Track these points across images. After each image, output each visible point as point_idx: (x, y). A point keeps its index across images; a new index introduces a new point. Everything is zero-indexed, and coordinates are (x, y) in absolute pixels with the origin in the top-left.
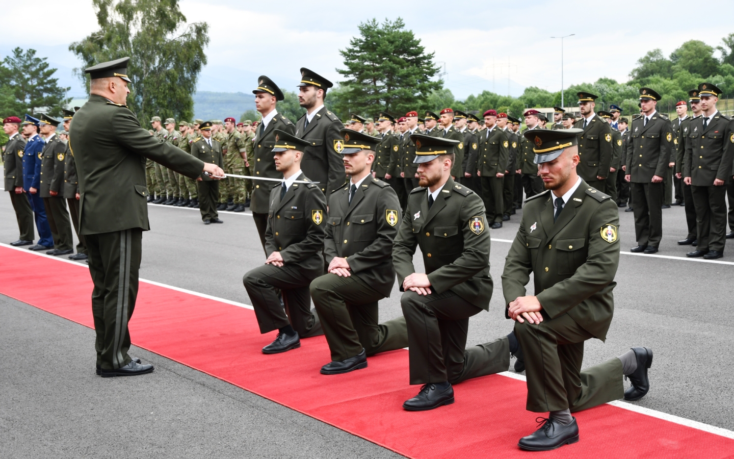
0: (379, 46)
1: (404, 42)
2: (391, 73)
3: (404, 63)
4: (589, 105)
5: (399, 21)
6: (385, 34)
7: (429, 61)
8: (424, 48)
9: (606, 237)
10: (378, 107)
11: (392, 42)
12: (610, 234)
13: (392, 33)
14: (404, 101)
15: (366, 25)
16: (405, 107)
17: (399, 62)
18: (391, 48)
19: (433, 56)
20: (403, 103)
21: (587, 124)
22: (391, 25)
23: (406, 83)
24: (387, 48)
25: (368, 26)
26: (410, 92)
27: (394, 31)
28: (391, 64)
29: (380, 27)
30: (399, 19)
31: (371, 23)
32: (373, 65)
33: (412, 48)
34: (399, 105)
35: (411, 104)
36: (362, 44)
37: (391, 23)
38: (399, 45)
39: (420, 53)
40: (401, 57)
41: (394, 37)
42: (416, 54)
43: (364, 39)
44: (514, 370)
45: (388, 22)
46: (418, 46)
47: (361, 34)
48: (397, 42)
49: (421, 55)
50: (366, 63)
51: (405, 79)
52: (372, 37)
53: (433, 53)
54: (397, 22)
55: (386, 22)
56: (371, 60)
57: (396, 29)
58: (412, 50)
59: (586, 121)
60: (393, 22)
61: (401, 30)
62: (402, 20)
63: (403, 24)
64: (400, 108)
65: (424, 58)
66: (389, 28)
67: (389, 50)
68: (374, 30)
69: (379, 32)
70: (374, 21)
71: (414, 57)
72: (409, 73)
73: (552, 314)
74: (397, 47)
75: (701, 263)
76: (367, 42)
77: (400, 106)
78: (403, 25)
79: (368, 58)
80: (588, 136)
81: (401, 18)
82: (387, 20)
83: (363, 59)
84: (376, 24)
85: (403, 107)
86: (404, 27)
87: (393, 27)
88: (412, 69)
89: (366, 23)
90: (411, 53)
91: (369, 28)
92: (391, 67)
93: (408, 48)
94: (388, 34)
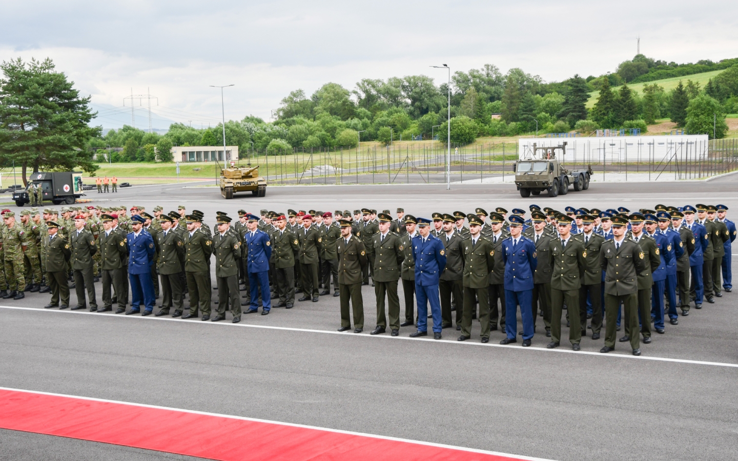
0: (28, 89)
1: (55, 85)
2: (41, 118)
3: (57, 107)
5: (48, 62)
6: (33, 75)
7: (84, 106)
8: (78, 92)
10: (29, 155)
11: (42, 85)
13: (40, 74)
14: (58, 149)
15: (10, 65)
16: (61, 155)
17: (51, 106)
18: (41, 91)
19: (89, 100)
20: (58, 151)
22: (39, 66)
23: (60, 129)
24: (38, 91)
25: (12, 66)
26: (66, 140)
27: (42, 72)
28: (42, 108)
29: (27, 68)
30: (48, 60)
31: (15, 63)
32: (20, 108)
34: (53, 152)
35: (66, 151)
36: (5, 84)
37: (38, 63)
38: (50, 88)
39: (74, 97)
40: (51, 99)
41: (43, 79)
42: (70, 98)
43: (8, 79)
45: (36, 62)
46: (71, 89)
47: (5, 74)
48: (48, 85)
49: (75, 100)
50: (12, 106)
51: (59, 125)
52: (18, 78)
53: (89, 98)
54: (46, 64)
55: (32, 62)
56: (17, 103)
57: (44, 70)
58: (64, 93)
60: (41, 62)
61: (51, 72)
62: (52, 61)
63: (52, 65)
64: (54, 156)
65: (79, 102)
66: (36, 69)
67: (39, 93)
68: (20, 71)
69: (25, 73)
70: (19, 60)
71: (66, 101)
72: (64, 119)
74: (48, 90)
76: (12, 82)
77: (54, 154)
78: (53, 67)
79: (15, 101)
81: (50, 59)
82: (34, 61)
83: (9, 102)
84: (22, 64)
85: (58, 154)
86: (54, 69)
87: (41, 68)
88: (67, 115)
89: (10, 63)
90: (62, 97)
91: (14, 68)
92: (42, 112)
93: (60, 91)
94: (36, 76)
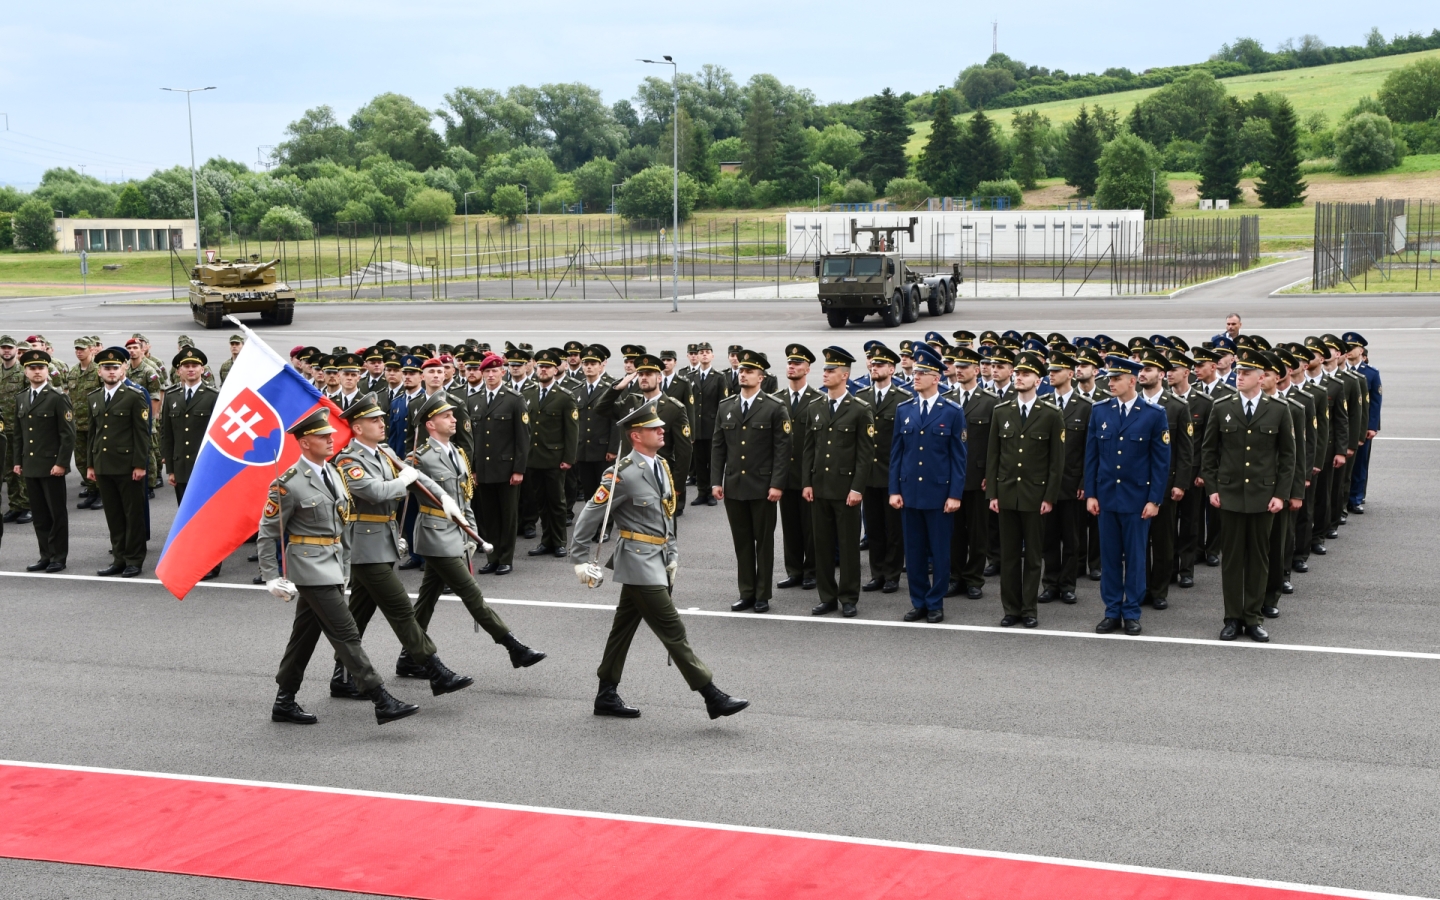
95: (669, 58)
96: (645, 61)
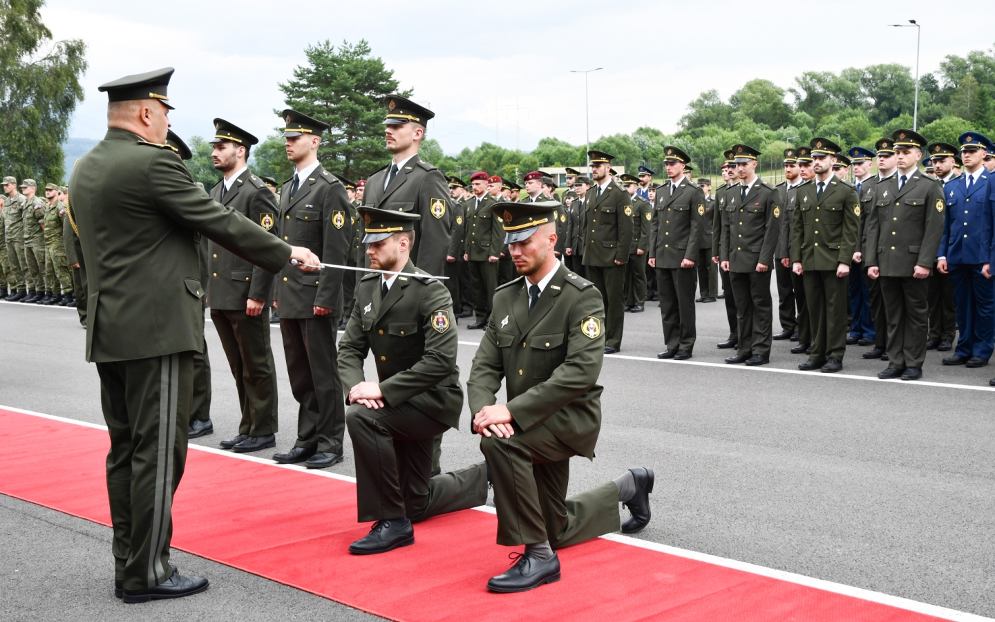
0: (336, 79)
1: (370, 74)
2: (352, 117)
3: (370, 103)
4: (603, 167)
5: (363, 45)
6: (344, 62)
8: (398, 83)
9: (587, 332)
10: (335, 165)
11: (353, 74)
12: (592, 329)
13: (353, 61)
14: (370, 157)
15: (316, 49)
16: (373, 165)
17: (364, 101)
18: (352, 81)
19: (411, 94)
20: (370, 159)
21: (602, 192)
22: (352, 50)
23: (373, 131)
24: (347, 82)
25: (318, 51)
26: (380, 144)
27: (355, 58)
28: (351, 104)
29: (336, 53)
30: (362, 42)
31: (323, 47)
32: (327, 106)
33: (381, 83)
34: (364, 161)
35: (380, 160)
36: (310, 75)
37: (351, 47)
38: (362, 77)
39: (393, 90)
40: (366, 94)
41: (356, 67)
42: (388, 90)
43: (313, 68)
44: (493, 503)
45: (348, 46)
46: (390, 79)
47: (310, 62)
48: (360, 74)
50: (317, 103)
51: (372, 125)
52: (325, 66)
53: (411, 91)
54: (360, 47)
55: (344, 45)
56: (323, 98)
57: (358, 55)
58: (382, 85)
59: (600, 189)
60: (354, 46)
61: (366, 58)
62: (367, 43)
63: (368, 49)
64: (365, 166)
66: (349, 54)
67: (349, 84)
68: (327, 57)
69: (334, 60)
70: (328, 43)
71: (384, 95)
72: (377, 118)
73: (524, 426)
74: (360, 80)
75: (741, 371)
76: (318, 73)
77: (365, 163)
78: (369, 51)
79: (320, 95)
80: (603, 209)
81: (365, 41)
82: (346, 44)
83: (313, 97)
84: (330, 48)
85: (369, 164)
86: (369, 53)
87: (355, 53)
88: (382, 112)
89: (316, 46)
90: (380, 90)
91: (320, 54)
92: (352, 109)
93: (376, 83)
94: (348, 63)
95: (913, 22)
96: (895, 26)
